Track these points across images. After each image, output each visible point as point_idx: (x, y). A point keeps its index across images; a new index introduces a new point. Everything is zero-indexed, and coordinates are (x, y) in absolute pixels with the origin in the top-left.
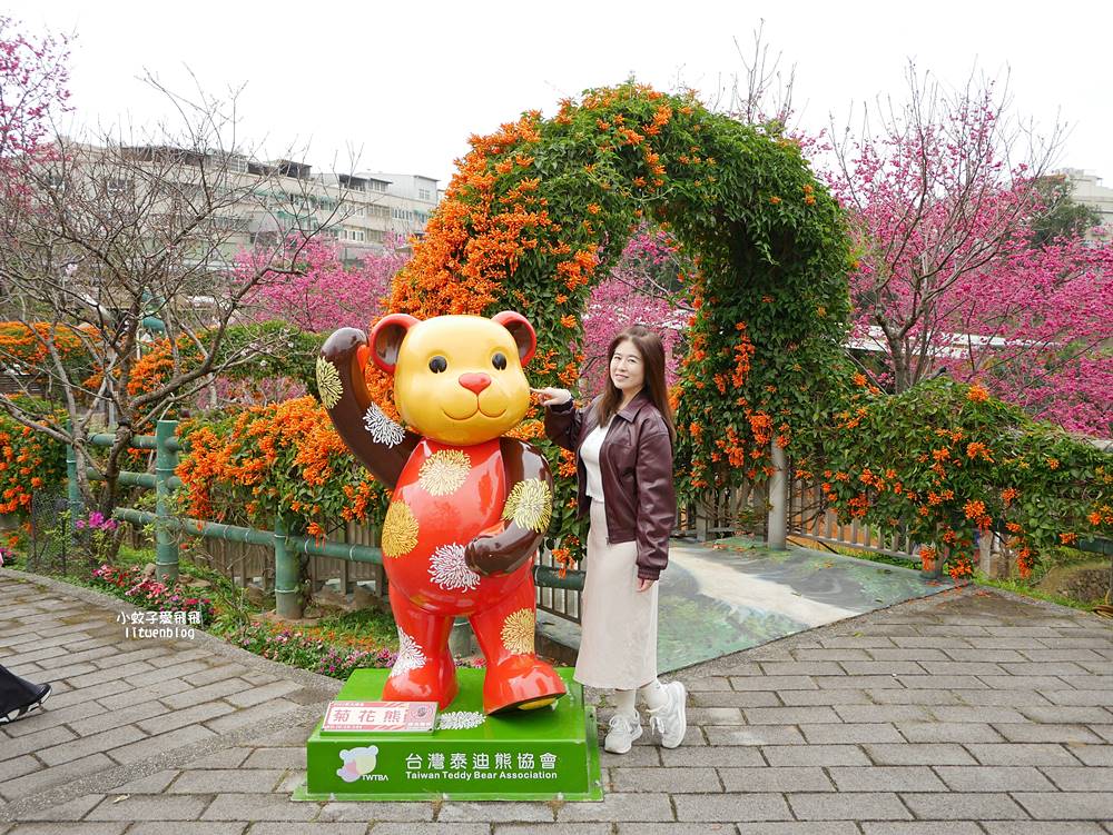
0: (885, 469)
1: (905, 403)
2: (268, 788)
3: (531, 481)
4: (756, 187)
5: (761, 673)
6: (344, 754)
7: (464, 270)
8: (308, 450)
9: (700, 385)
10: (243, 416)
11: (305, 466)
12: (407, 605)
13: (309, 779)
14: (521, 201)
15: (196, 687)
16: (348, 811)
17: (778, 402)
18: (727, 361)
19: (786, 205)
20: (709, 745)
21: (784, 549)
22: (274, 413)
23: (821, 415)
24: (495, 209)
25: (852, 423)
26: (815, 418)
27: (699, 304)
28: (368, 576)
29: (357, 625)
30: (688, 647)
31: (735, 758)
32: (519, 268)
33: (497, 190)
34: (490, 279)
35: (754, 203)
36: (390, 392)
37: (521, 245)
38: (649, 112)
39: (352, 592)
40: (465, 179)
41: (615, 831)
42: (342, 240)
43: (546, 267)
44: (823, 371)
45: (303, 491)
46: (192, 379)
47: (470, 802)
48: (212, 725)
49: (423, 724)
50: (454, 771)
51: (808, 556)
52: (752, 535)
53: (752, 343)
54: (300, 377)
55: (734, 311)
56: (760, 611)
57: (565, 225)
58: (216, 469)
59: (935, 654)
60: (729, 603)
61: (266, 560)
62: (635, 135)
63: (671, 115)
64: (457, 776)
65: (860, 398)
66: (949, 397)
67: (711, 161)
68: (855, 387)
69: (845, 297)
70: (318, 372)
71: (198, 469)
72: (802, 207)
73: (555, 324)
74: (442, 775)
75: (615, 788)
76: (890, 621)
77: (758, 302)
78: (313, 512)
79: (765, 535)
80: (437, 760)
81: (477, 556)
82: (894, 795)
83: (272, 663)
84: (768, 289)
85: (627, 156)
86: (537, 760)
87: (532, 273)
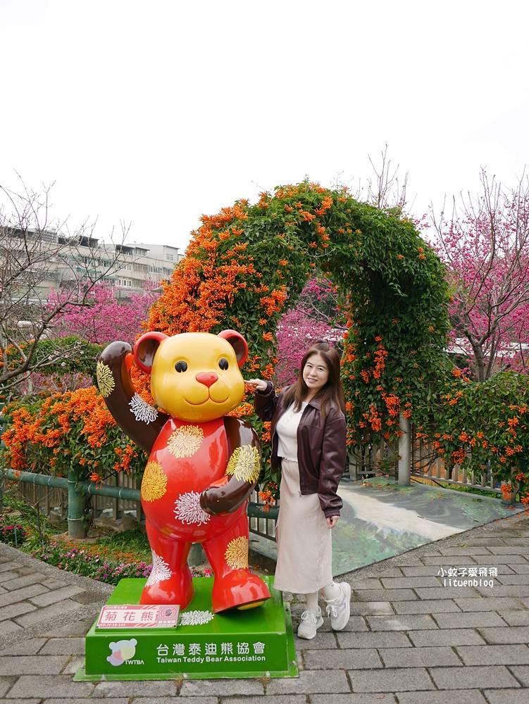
0: (476, 432)
1: (488, 388)
2: (57, 671)
3: (245, 447)
4: (387, 249)
5: (402, 575)
6: (112, 645)
7: (198, 303)
8: (92, 423)
9: (352, 377)
10: (48, 400)
11: (89, 434)
12: (158, 534)
13: (86, 663)
14: (235, 257)
15: (9, 591)
16: (114, 688)
17: (404, 388)
18: (369, 361)
19: (407, 260)
20: (370, 631)
21: (409, 485)
22: (69, 398)
23: (432, 397)
24: (218, 262)
25: (453, 402)
26: (429, 398)
27: (350, 324)
28: (131, 507)
29: (124, 543)
30: (350, 557)
31: (389, 640)
32: (235, 302)
33: (220, 250)
34: (216, 308)
35: (386, 259)
36: (148, 384)
37: (236, 286)
38: (318, 200)
39: (120, 518)
40: (198, 243)
41: (309, 701)
42: (117, 286)
43: (252, 301)
44: (433, 367)
45: (87, 451)
46: (16, 375)
47: (203, 680)
48: (19, 621)
49: (169, 622)
50: (192, 657)
51: (426, 490)
52: (387, 476)
53: (386, 350)
54: (89, 373)
55: (373, 329)
56: (398, 530)
57: (265, 273)
58: (29, 436)
59: (519, 559)
60: (376, 524)
61: (63, 495)
62: (309, 215)
63: (332, 202)
64: (194, 660)
65: (458, 385)
66: (516, 384)
67: (359, 231)
68: (454, 378)
69: (446, 319)
70: (98, 372)
71: (17, 436)
72: (417, 261)
73: (258, 338)
74: (183, 660)
75: (307, 666)
76: (485, 535)
77: (390, 323)
78: (94, 466)
79: (396, 476)
80: (179, 649)
81: (209, 501)
82: (504, 668)
83: (64, 573)
84: (395, 314)
85: (305, 229)
86: (251, 647)
87: (243, 305)
